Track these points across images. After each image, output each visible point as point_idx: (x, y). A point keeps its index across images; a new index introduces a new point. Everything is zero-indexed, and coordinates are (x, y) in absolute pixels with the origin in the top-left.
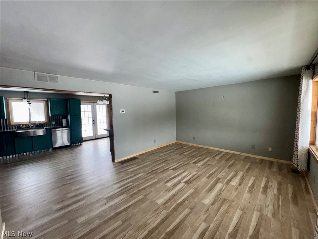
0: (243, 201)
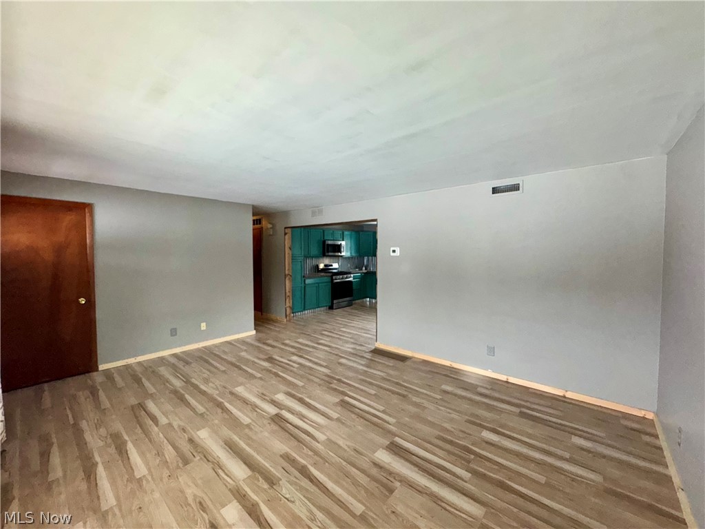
0: (157, 495)
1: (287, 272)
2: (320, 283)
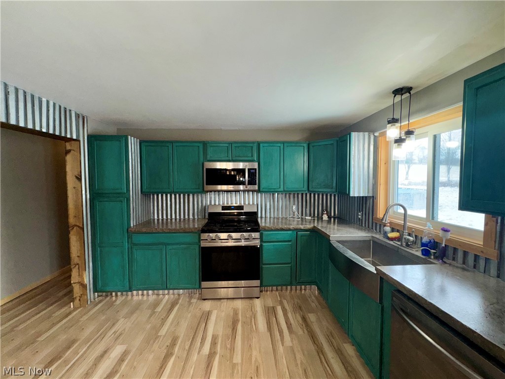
1: (72, 220)
2: (169, 244)
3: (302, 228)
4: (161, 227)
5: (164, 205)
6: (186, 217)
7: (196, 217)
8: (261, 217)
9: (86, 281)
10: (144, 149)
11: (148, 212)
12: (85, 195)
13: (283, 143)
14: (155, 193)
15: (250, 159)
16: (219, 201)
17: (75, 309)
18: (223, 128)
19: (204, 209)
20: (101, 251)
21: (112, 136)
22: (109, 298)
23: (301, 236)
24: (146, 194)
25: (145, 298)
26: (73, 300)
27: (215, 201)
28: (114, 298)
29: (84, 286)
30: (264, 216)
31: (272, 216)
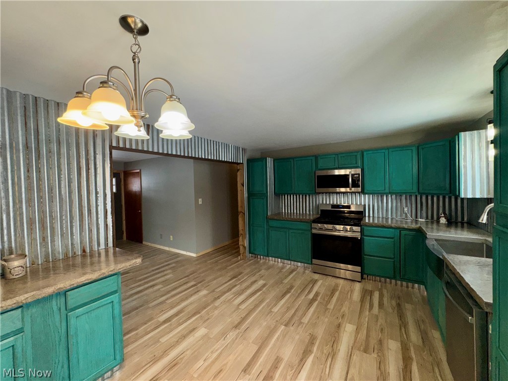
1: (240, 209)
2: (291, 229)
3: (406, 227)
4: (287, 217)
5: (289, 203)
6: (304, 212)
7: (311, 213)
8: (369, 216)
9: (246, 245)
10: (276, 164)
11: (279, 207)
12: (246, 195)
13: (388, 148)
14: (283, 194)
15: (355, 165)
16: (330, 201)
17: (241, 260)
18: (332, 142)
19: (318, 207)
20: (253, 229)
21: (258, 159)
22: (256, 259)
23: (405, 235)
24: (278, 195)
25: (276, 263)
26: (240, 255)
27: (326, 202)
28: (259, 260)
29: (245, 247)
30: (371, 215)
31: (381, 216)
